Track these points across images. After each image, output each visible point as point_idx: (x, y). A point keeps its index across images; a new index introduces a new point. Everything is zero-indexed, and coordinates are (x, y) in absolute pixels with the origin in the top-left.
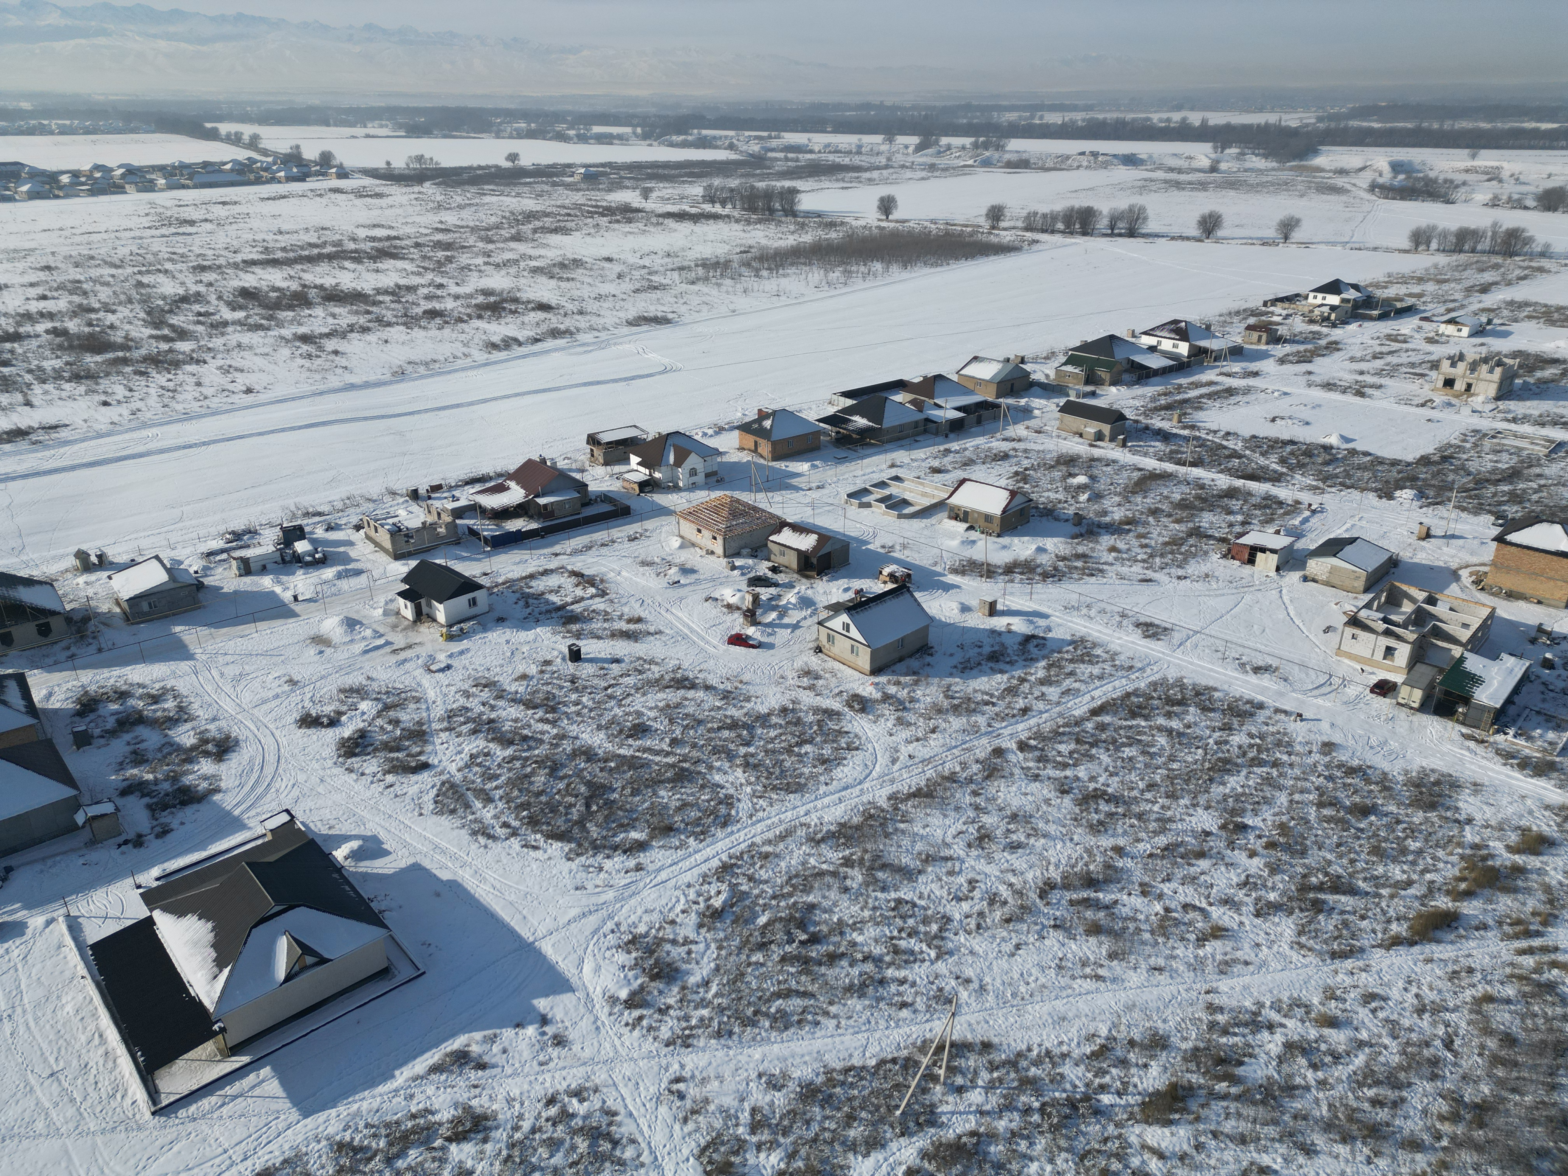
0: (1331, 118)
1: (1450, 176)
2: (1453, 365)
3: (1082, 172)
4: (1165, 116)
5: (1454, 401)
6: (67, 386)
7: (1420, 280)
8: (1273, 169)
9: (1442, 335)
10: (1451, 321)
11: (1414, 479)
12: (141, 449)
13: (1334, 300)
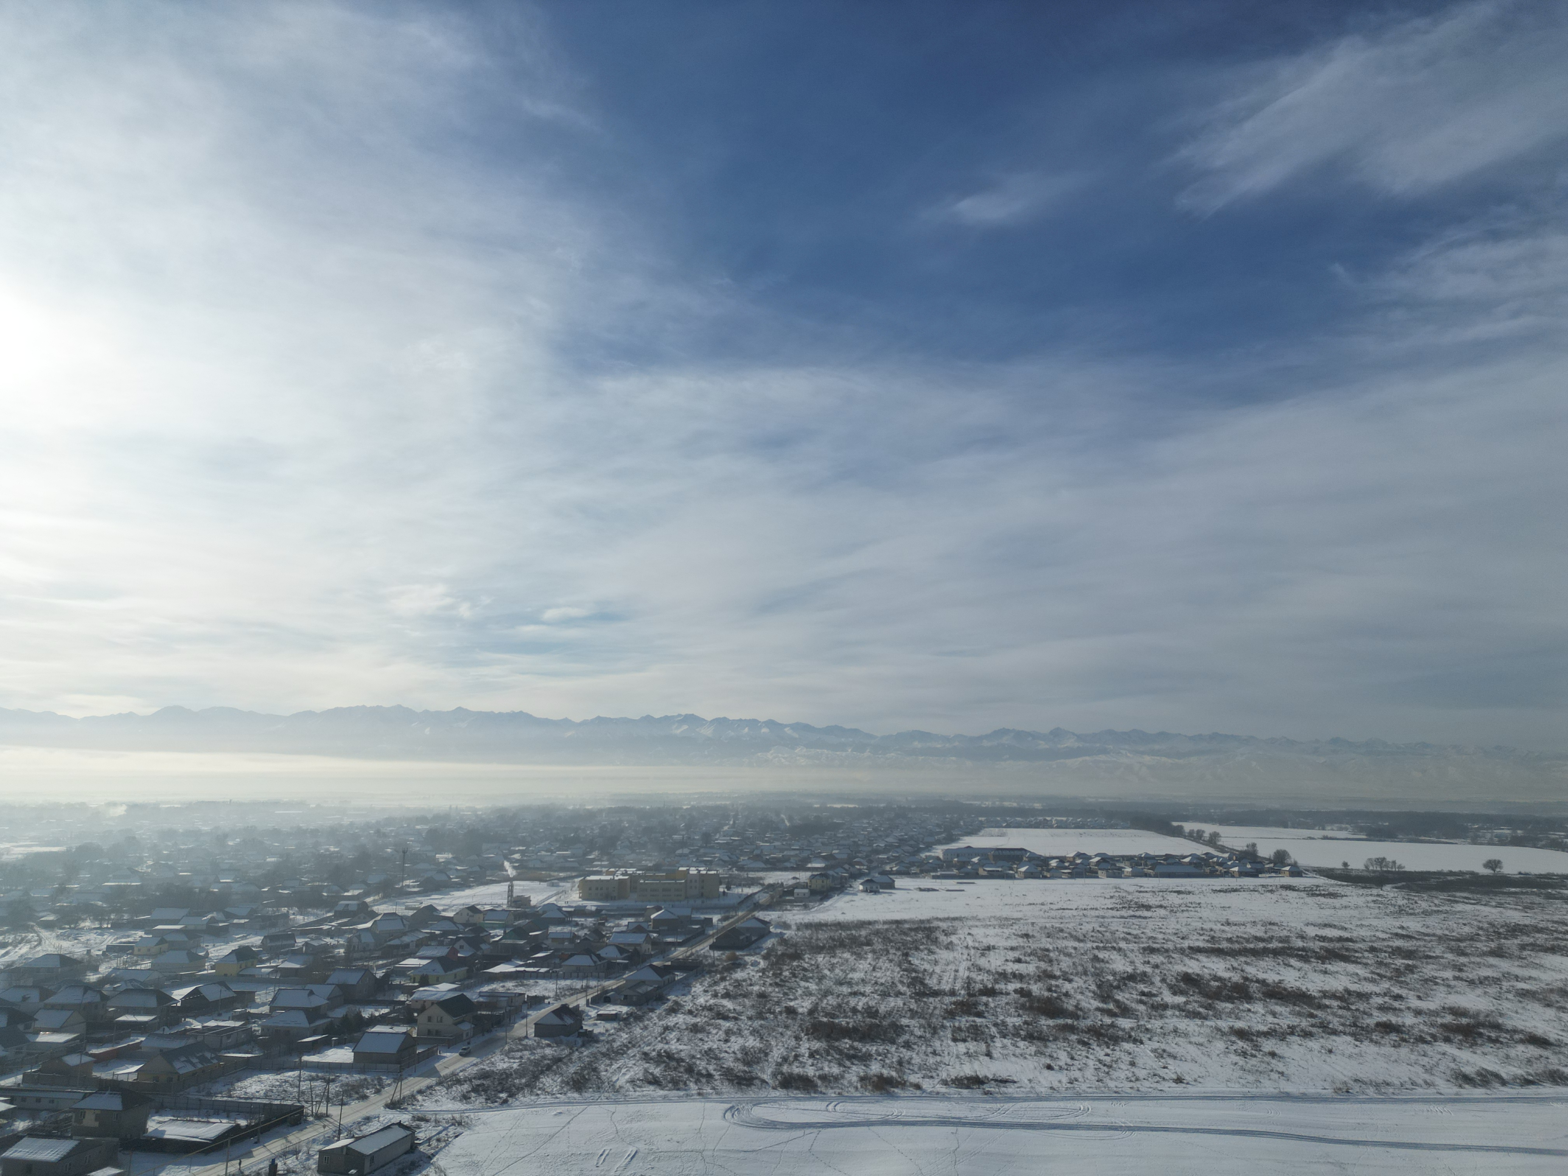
6: (1022, 1044)
12: (1071, 1120)
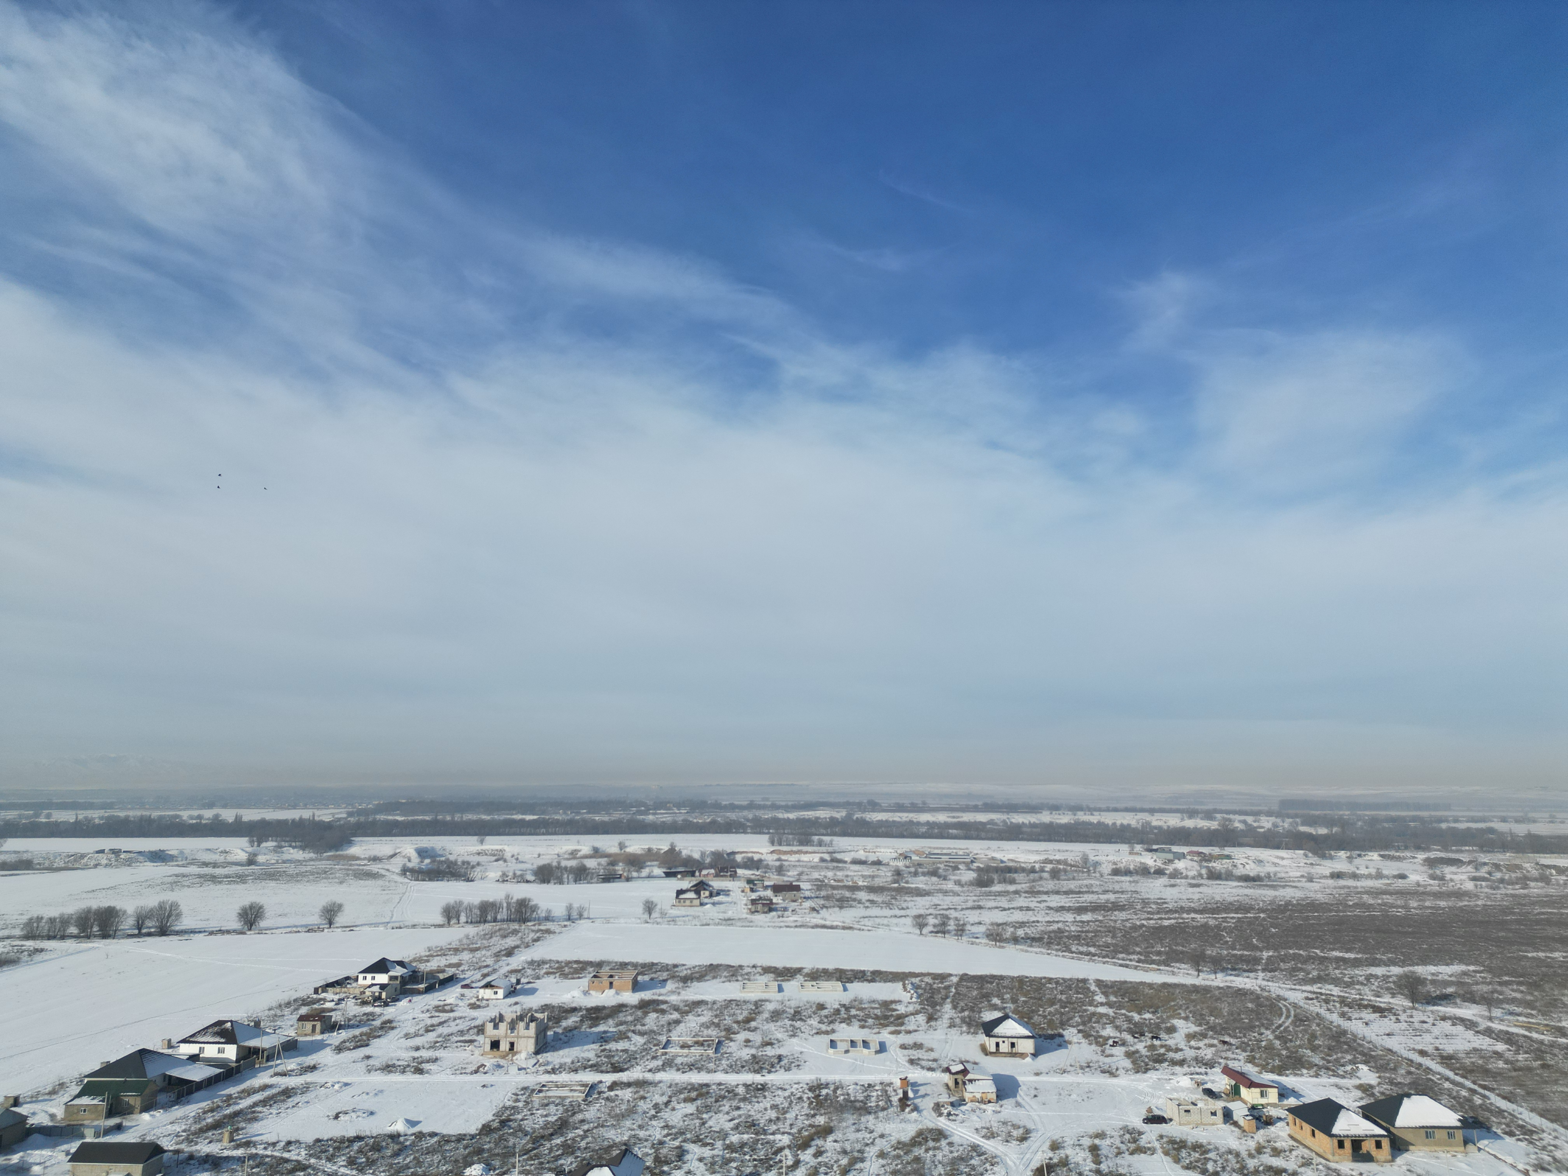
0: (360, 812)
1: (467, 858)
2: (496, 1027)
3: (100, 871)
4: (195, 813)
5: (502, 1062)
7: (456, 951)
8: (311, 860)
9: (483, 999)
10: (488, 986)
11: (479, 1151)
13: (382, 978)
